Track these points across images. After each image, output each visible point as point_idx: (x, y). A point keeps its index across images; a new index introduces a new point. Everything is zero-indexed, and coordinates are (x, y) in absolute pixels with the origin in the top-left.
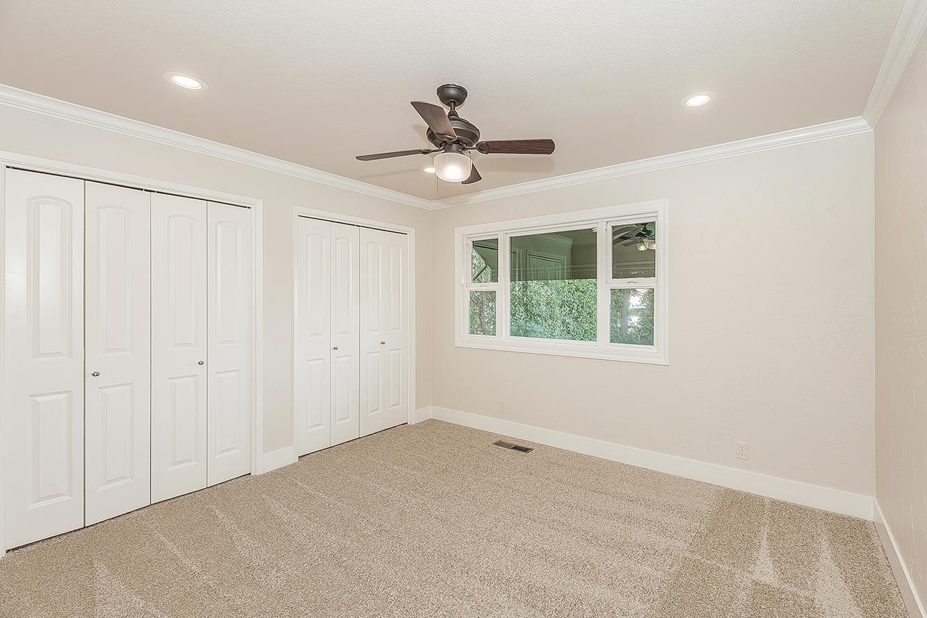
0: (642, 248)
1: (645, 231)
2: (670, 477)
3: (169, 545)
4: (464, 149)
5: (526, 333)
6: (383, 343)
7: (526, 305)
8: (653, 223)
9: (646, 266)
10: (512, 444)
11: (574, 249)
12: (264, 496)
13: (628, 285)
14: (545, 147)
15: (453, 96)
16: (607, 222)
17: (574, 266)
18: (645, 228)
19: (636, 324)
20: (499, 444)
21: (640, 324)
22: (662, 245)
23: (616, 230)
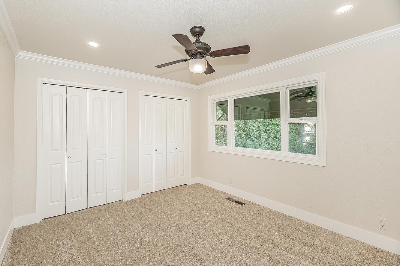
0: (309, 101)
1: (311, 92)
2: (328, 231)
3: (89, 226)
4: (203, 57)
5: (245, 146)
6: (176, 148)
7: (246, 131)
8: (315, 87)
9: (312, 111)
10: (235, 200)
11: (270, 104)
12: (125, 211)
13: (300, 121)
14: (245, 50)
15: (198, 32)
16: (286, 88)
17: (271, 112)
18: (311, 90)
19: (308, 141)
20: (229, 199)
21: (311, 141)
22: (321, 99)
23: (292, 92)
